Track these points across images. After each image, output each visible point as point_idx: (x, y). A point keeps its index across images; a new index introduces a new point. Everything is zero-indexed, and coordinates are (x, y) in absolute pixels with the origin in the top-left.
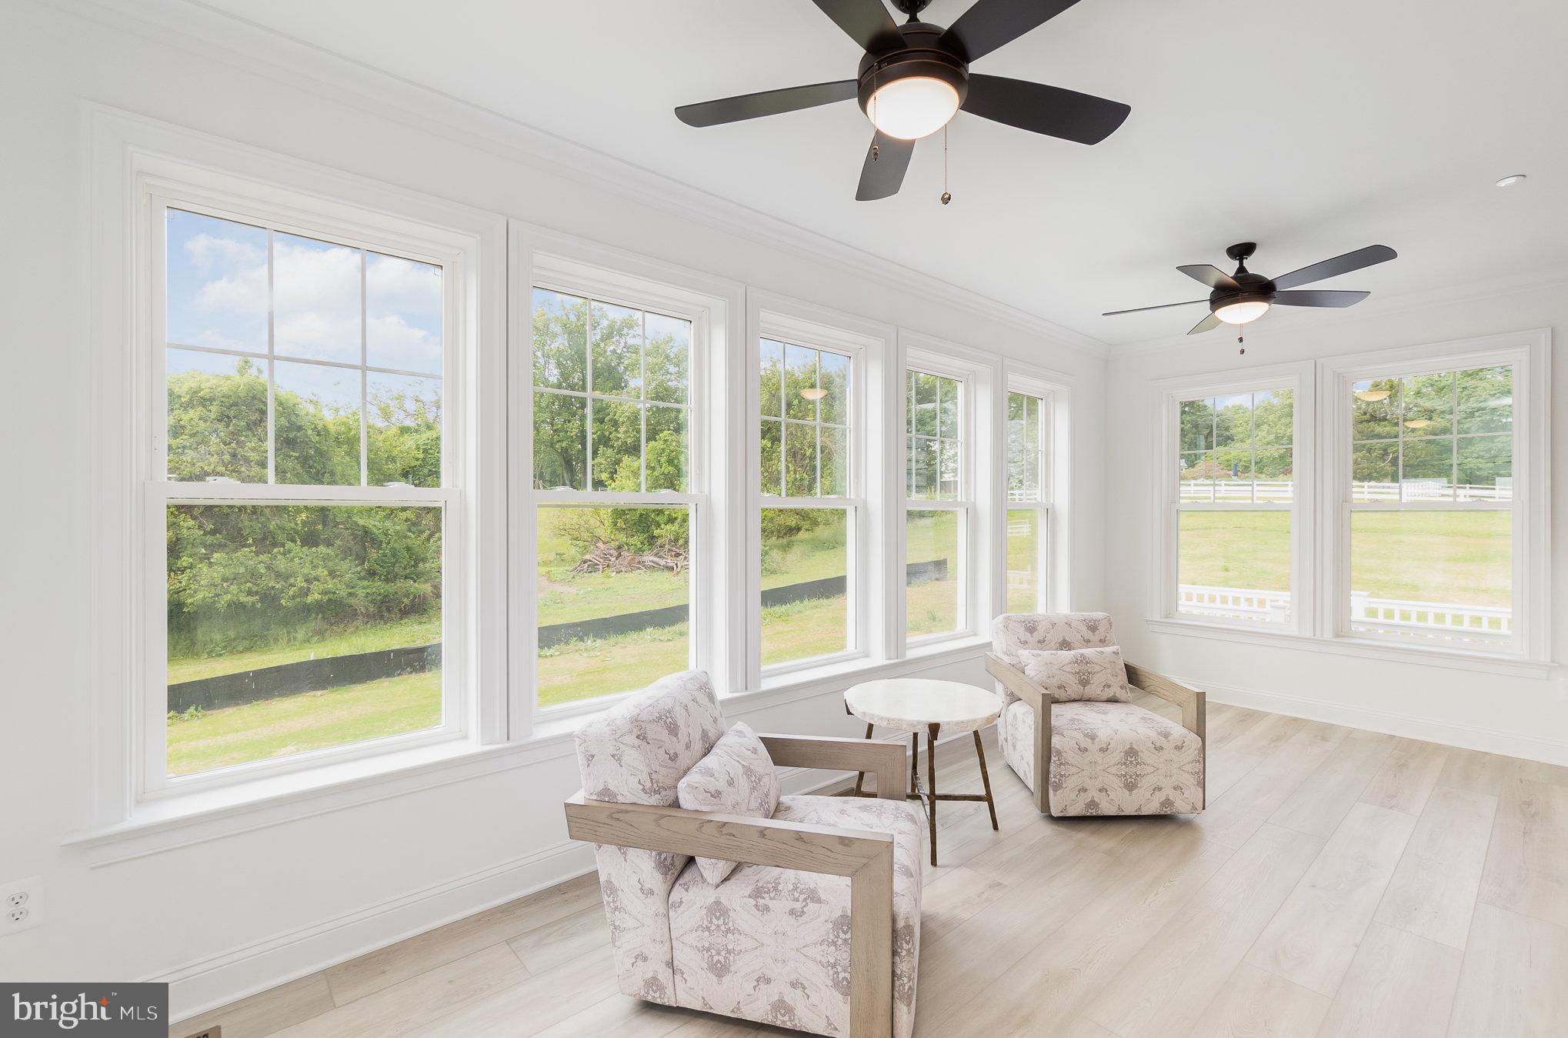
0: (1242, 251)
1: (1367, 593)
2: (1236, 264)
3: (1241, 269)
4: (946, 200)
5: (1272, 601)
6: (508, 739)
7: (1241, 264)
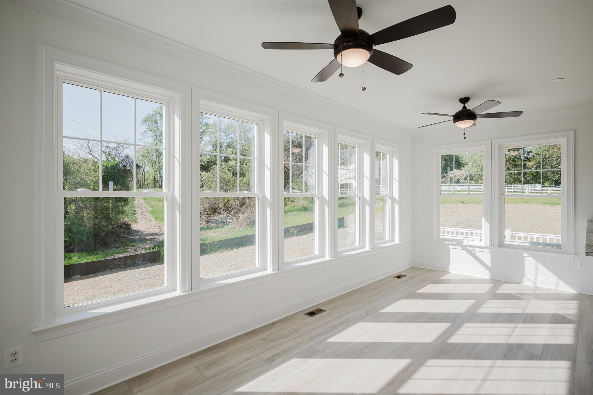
0: (464, 100)
1: (511, 230)
2: (462, 105)
3: (465, 107)
4: (364, 89)
5: (476, 233)
6: (191, 290)
7: (464, 105)
